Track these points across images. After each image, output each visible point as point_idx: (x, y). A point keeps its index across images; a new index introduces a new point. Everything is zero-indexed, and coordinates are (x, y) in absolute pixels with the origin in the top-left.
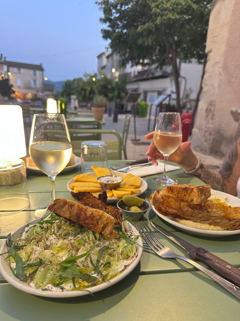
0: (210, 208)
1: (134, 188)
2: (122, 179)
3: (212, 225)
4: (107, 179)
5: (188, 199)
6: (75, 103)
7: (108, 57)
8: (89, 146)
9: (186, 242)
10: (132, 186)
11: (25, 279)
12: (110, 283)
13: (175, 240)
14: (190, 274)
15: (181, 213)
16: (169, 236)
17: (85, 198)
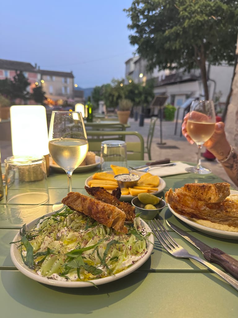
0: (229, 208)
1: (152, 187)
2: (139, 177)
3: (232, 227)
4: (125, 177)
5: (206, 198)
6: (102, 108)
7: (136, 63)
8: (109, 145)
9: (202, 243)
10: (150, 184)
11: (34, 267)
12: (116, 277)
13: (190, 240)
14: (204, 275)
15: (198, 212)
16: (184, 235)
17: (98, 193)
